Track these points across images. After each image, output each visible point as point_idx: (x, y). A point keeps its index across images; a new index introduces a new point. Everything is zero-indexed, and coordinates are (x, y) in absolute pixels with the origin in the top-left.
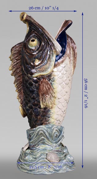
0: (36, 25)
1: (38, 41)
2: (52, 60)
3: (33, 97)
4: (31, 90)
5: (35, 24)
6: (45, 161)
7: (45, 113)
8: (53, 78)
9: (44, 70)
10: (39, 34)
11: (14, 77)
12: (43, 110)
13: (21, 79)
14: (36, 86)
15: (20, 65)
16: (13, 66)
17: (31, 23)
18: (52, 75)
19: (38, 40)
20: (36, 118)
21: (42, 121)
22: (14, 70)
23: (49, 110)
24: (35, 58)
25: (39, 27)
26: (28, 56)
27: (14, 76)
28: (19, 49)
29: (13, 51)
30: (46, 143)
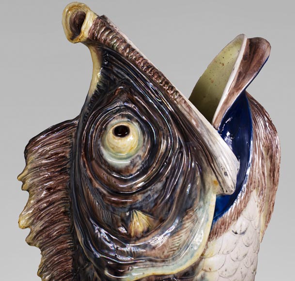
0: (137, 66)
1: (144, 133)
2: (199, 215)
5: (134, 62)
9: (168, 257)
10: (147, 102)
11: (39, 251)
13: (67, 260)
15: (65, 213)
16: (34, 214)
17: (109, 53)
19: (141, 127)
22: (38, 227)
24: (131, 209)
25: (149, 77)
26: (104, 196)
27: (40, 248)
28: (59, 150)
29: (32, 157)
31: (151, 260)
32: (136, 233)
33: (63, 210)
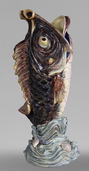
3: (46, 94)
4: (44, 88)
6: (64, 152)
7: (56, 109)
8: (64, 74)
9: (58, 68)
12: (54, 106)
14: (50, 84)
18: (63, 72)
20: (47, 114)
21: (52, 116)
22: (19, 69)
23: (59, 105)
24: (49, 58)
30: (59, 135)
31: (54, 70)
32: (50, 63)
33: (26, 63)
